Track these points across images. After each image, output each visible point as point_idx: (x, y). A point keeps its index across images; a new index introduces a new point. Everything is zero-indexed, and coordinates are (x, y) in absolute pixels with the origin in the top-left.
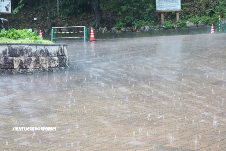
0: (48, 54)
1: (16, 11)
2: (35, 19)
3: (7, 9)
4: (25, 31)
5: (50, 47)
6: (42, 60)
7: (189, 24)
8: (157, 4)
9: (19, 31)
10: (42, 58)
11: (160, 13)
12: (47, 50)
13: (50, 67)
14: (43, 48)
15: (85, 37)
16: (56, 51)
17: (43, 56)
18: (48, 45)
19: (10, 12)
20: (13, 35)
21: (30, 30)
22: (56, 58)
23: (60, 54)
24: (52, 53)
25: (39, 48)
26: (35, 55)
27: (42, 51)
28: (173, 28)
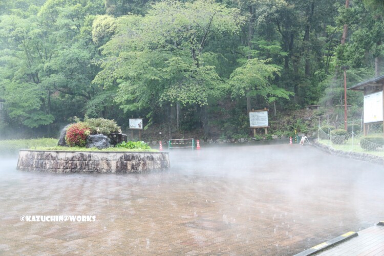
0: (152, 159)
1: (146, 128)
2: (160, 133)
3: (140, 126)
4: (139, 143)
5: (155, 154)
6: (148, 163)
7: (274, 136)
8: (251, 122)
9: (134, 143)
10: (148, 162)
11: (253, 128)
12: (152, 156)
13: (154, 168)
14: (149, 155)
15: (193, 147)
16: (159, 157)
17: (149, 160)
18: (153, 153)
19: (142, 128)
20: (130, 146)
21: (143, 142)
22: (159, 162)
23: (162, 159)
24: (156, 158)
25: (146, 155)
26: (143, 160)
27: (148, 157)
28: (262, 140)
